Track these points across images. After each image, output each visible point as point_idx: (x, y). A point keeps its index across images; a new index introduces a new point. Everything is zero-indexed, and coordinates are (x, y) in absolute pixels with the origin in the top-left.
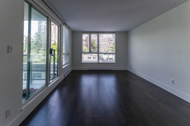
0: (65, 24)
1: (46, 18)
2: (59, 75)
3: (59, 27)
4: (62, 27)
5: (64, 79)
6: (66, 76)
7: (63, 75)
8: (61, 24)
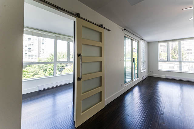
0: (142, 39)
1: (131, 40)
2: (138, 77)
3: (138, 43)
4: (139, 42)
5: (142, 81)
6: (143, 79)
7: (141, 78)
8: (139, 40)
